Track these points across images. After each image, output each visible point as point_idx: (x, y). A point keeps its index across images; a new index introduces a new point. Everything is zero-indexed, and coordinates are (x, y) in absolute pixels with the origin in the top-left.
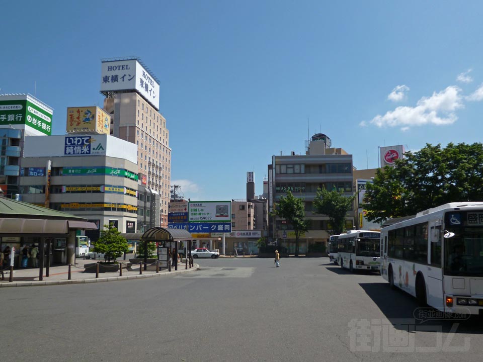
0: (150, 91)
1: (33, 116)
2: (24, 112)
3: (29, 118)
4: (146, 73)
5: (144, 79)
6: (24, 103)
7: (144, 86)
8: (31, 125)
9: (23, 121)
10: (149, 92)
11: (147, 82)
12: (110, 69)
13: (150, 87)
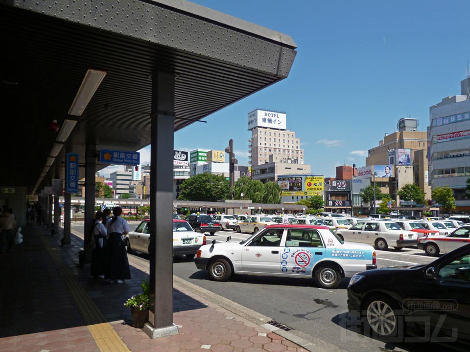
0: (275, 121)
1: (202, 156)
2: (197, 156)
3: (200, 158)
4: (268, 112)
5: (267, 117)
6: (197, 152)
7: (267, 120)
8: (201, 160)
9: (197, 160)
10: (273, 123)
11: (271, 117)
12: (250, 117)
13: (273, 119)
